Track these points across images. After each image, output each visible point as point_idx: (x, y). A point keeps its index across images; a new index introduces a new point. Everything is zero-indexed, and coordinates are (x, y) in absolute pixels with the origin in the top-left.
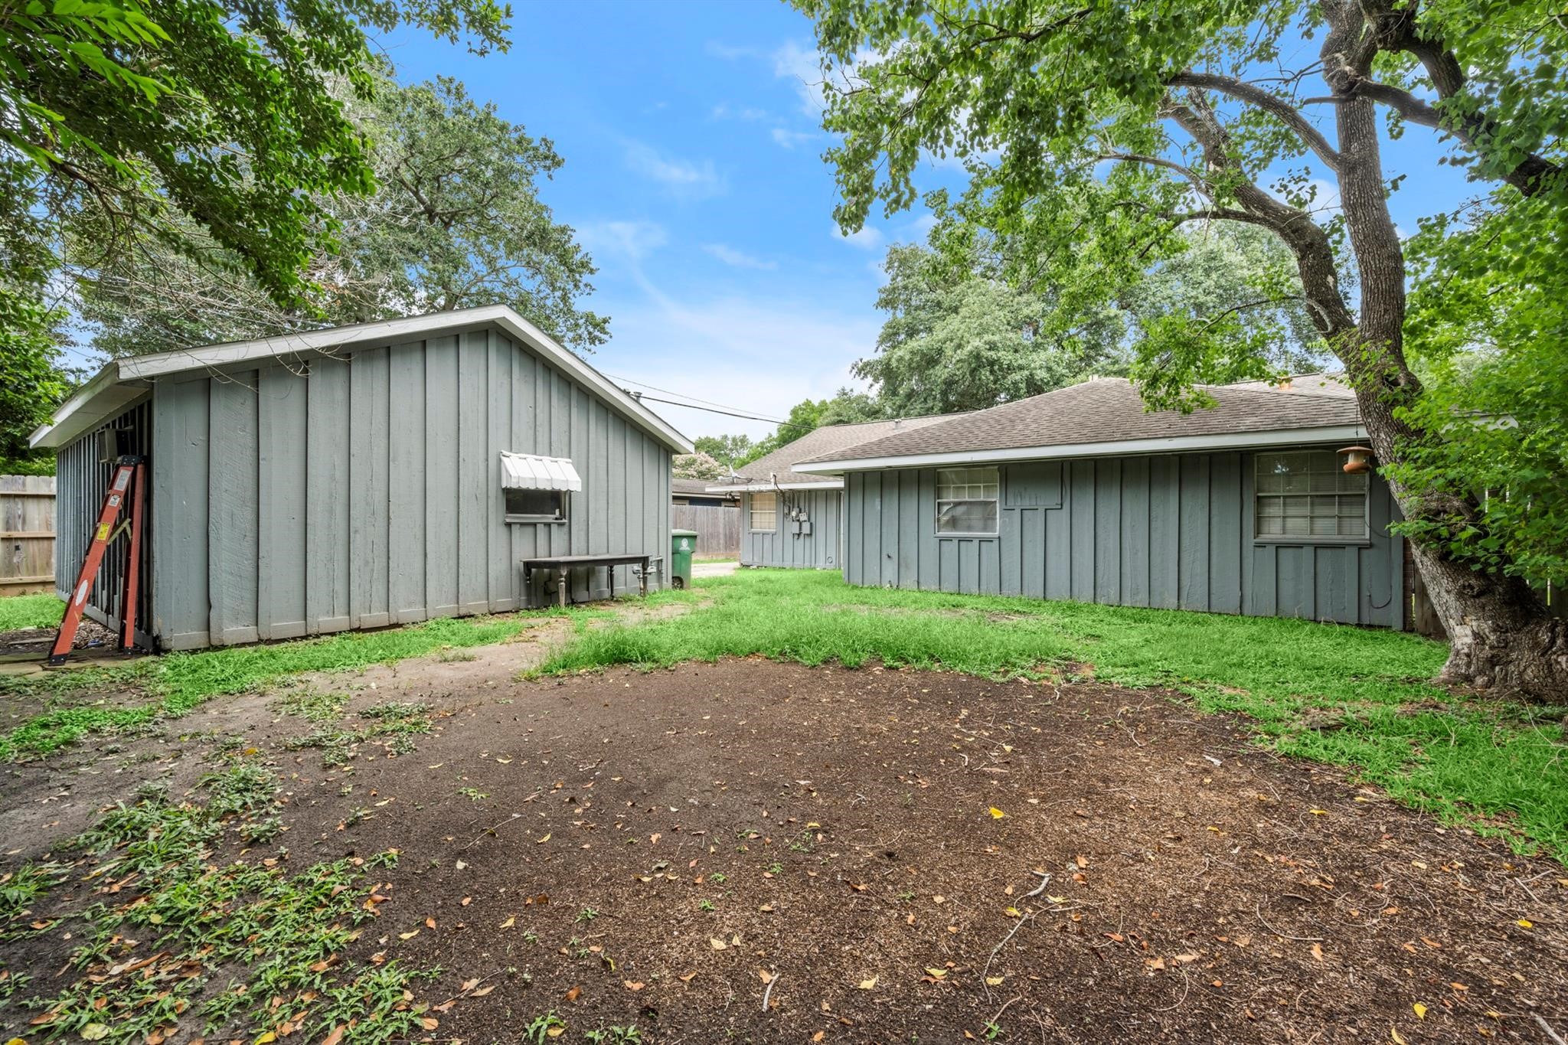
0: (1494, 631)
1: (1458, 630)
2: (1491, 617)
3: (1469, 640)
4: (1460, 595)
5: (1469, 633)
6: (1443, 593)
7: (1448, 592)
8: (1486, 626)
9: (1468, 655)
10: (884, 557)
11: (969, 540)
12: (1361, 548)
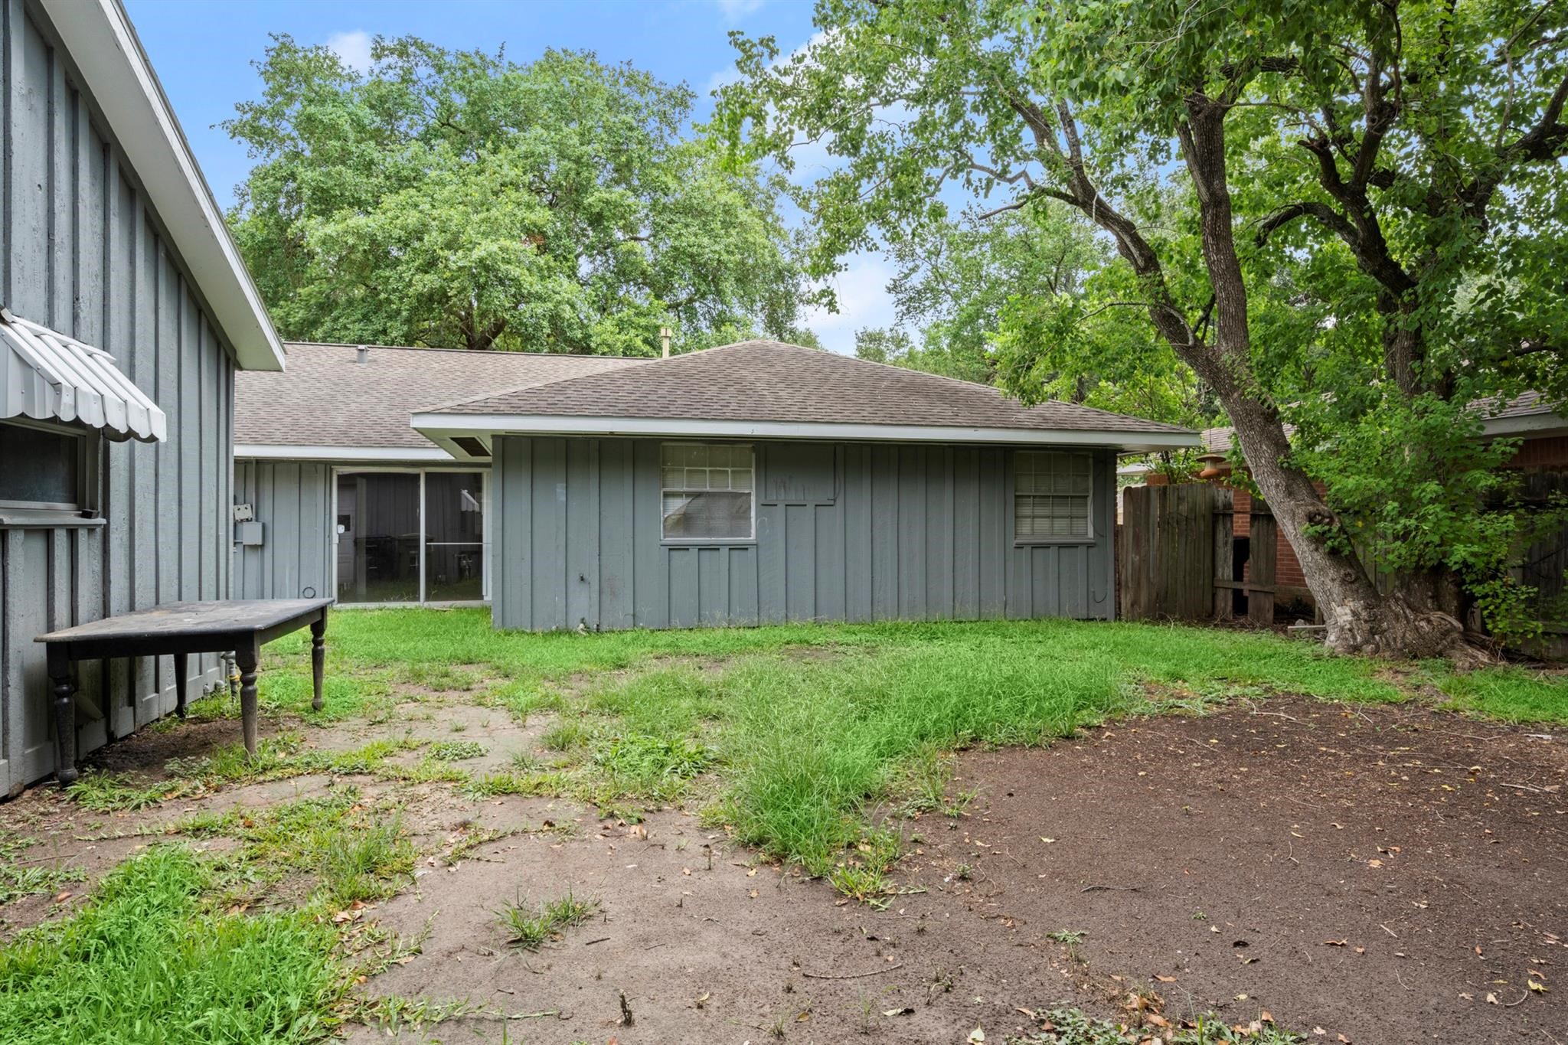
0: (1365, 608)
1: (1339, 610)
2: (1363, 598)
3: (1349, 618)
4: (1343, 582)
5: (1348, 611)
6: (1328, 581)
7: (1333, 580)
8: (1359, 605)
9: (1350, 630)
10: (574, 577)
11: (715, 548)
12: (1090, 546)
